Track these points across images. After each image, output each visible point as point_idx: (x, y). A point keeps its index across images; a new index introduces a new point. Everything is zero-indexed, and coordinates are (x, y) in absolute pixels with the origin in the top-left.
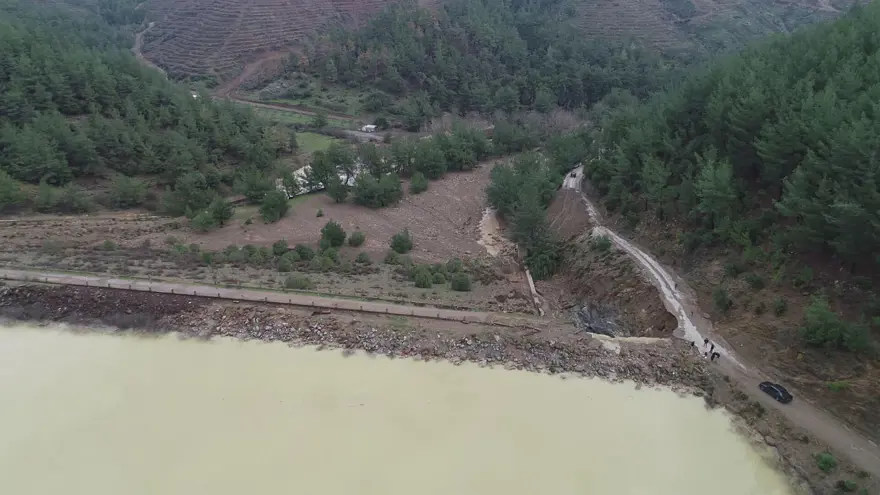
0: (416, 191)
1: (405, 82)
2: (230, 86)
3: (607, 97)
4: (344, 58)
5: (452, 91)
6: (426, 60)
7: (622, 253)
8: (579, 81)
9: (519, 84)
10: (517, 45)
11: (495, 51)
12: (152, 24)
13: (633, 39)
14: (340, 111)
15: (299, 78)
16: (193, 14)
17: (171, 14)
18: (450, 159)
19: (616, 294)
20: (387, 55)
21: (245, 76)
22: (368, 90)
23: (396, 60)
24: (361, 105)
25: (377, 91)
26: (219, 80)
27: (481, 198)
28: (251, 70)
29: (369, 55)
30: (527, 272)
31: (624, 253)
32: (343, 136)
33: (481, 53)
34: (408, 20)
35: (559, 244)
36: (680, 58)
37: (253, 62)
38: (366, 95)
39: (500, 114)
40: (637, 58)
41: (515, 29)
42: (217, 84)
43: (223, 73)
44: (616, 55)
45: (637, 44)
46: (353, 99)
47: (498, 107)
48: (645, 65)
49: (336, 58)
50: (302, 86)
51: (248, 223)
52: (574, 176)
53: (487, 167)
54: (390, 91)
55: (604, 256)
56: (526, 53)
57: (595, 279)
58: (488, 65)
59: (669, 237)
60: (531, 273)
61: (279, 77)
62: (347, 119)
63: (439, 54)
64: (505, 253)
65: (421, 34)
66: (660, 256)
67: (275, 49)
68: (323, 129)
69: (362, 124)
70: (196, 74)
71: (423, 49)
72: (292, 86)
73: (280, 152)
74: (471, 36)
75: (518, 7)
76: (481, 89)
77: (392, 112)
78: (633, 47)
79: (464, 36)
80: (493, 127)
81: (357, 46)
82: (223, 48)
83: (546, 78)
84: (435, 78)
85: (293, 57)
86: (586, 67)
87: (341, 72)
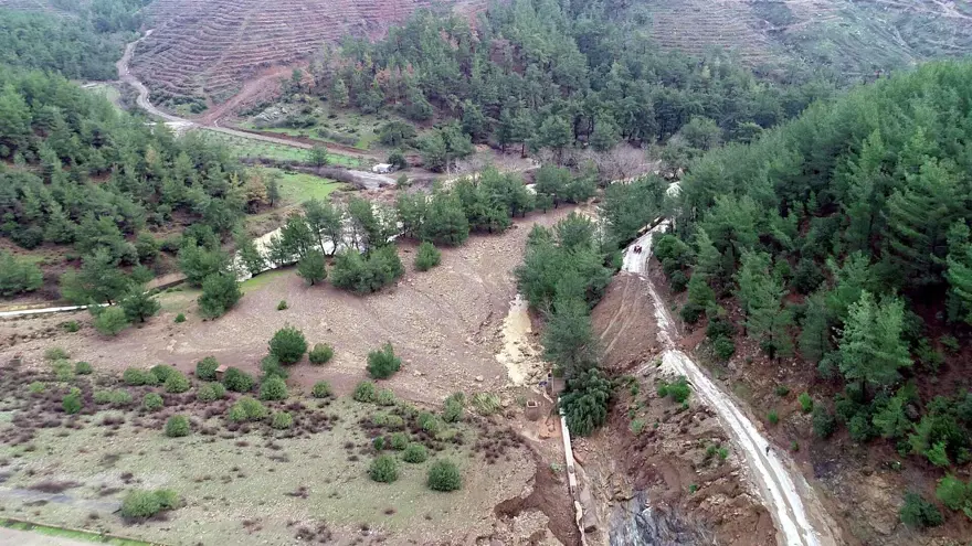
0: (423, 267)
1: (431, 108)
2: (222, 110)
3: (685, 128)
4: (357, 78)
5: (491, 119)
6: (459, 79)
7: (707, 412)
8: (650, 106)
9: (574, 110)
10: (574, 61)
11: (547, 67)
12: (149, 32)
13: (717, 52)
14: (347, 144)
15: (303, 101)
16: (194, 21)
17: (171, 20)
18: (473, 218)
19: (699, 501)
20: (412, 74)
21: (241, 97)
22: (386, 118)
23: (421, 80)
24: (376, 137)
25: (395, 119)
26: (208, 103)
27: (509, 280)
28: (250, 89)
29: (387, 73)
30: (563, 420)
31: (712, 414)
32: (346, 179)
33: (529, 70)
34: (440, 29)
35: (610, 371)
36: (776, 76)
37: (255, 79)
38: (383, 123)
39: (546, 153)
40: (722, 77)
41: (572, 41)
42: (205, 108)
43: (214, 94)
44: (696, 72)
45: (722, 58)
46: (367, 129)
47: (545, 143)
48: (733, 85)
49: (348, 77)
50: (305, 112)
51: (180, 319)
52: (638, 250)
53: (524, 228)
54: (413, 118)
55: (679, 411)
56: (585, 70)
57: (663, 459)
58: (538, 85)
59: (785, 394)
60: (567, 424)
61: (279, 100)
62: (356, 155)
63: (476, 73)
64: (534, 380)
65: (454, 47)
66: (769, 425)
67: (282, 63)
68: (322, 170)
69: (373, 162)
70: (180, 95)
71: (456, 65)
72: (293, 110)
73: (252, 206)
74: (518, 48)
75: (577, 14)
76: (525, 117)
77: (413, 145)
78: (718, 63)
79: (509, 50)
80: (538, 166)
81: (375, 61)
82: (219, 62)
83: (608, 102)
84: (469, 102)
85: (297, 76)
86: (659, 89)
87: (353, 94)
